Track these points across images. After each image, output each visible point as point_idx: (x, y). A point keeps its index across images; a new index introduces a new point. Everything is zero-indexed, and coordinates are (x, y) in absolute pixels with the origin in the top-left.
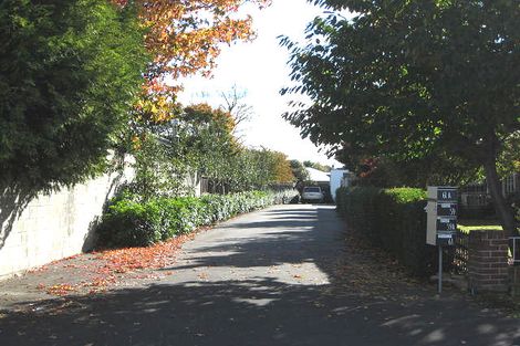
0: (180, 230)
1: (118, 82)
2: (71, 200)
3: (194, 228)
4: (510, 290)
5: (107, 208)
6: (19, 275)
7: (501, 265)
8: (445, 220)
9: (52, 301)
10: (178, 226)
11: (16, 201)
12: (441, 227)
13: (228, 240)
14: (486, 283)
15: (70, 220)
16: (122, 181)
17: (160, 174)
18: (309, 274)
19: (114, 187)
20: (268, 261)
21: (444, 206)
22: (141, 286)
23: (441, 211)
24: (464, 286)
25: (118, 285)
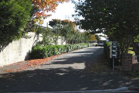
1: (21, 14)
2: (20, 46)
3: (60, 53)
4: (133, 70)
5: (33, 48)
6: (2, 67)
7: (130, 64)
8: (114, 51)
11: (1, 47)
12: (113, 53)
13: (67, 57)
15: (20, 52)
16: (38, 41)
19: (35, 43)
21: (114, 47)
22: (32, 70)
23: (113, 49)
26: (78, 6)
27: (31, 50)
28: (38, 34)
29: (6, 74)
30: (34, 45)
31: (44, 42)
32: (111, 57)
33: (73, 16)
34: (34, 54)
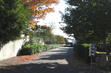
0: (38, 52)
1: (23, 20)
2: (14, 45)
3: (41, 52)
4: (107, 66)
5: (22, 47)
6: (2, 60)
7: (105, 61)
8: (93, 51)
9: (8, 66)
10: (38, 51)
13: (48, 54)
14: (102, 65)
15: (14, 49)
16: (26, 41)
17: (34, 40)
18: (64, 62)
19: (24, 42)
20: (56, 59)
21: (93, 48)
22: (27, 64)
23: (92, 49)
24: (97, 65)
25: (23, 63)
26: (64, 16)
27: (21, 48)
28: (26, 36)
29: (8, 67)
30: (23, 44)
31: (31, 42)
32: (90, 55)
33: (60, 23)
34: (24, 52)
